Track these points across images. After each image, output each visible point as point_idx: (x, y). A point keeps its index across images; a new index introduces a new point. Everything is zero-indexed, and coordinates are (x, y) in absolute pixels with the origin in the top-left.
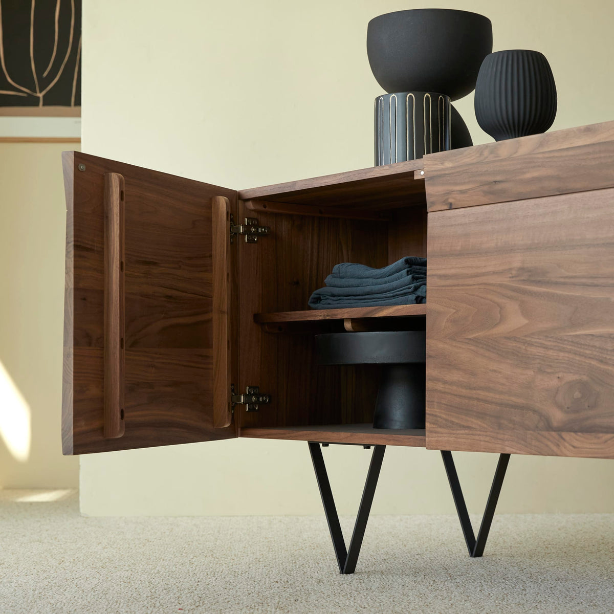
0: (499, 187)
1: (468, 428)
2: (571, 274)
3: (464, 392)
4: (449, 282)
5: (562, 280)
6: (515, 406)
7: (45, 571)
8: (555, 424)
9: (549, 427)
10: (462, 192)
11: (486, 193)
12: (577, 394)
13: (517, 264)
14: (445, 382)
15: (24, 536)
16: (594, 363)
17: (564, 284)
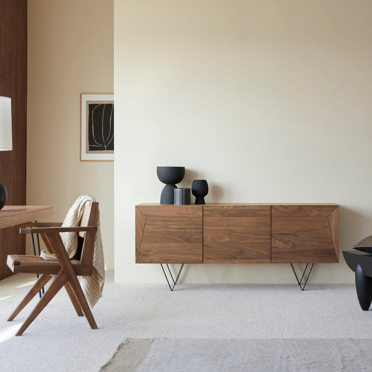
0: (223, 214)
2: (240, 231)
5: (238, 232)
9: (236, 259)
11: (220, 215)
12: (242, 253)
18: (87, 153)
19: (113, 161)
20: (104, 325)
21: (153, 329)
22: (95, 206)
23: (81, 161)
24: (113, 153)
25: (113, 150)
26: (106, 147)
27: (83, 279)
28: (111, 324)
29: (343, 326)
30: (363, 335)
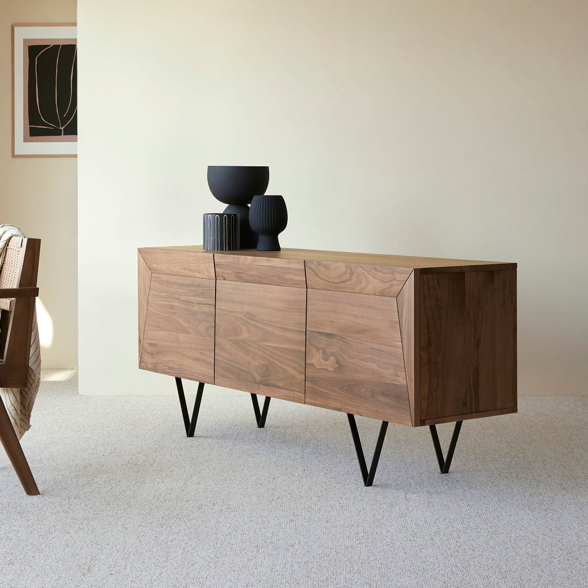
0: (240, 275)
1: (229, 378)
2: (263, 319)
3: (228, 362)
4: (224, 312)
5: (260, 320)
6: (245, 371)
7: (51, 433)
8: (257, 381)
9: (256, 382)
10: (228, 274)
11: (237, 277)
12: (264, 370)
13: (246, 310)
14: (222, 357)
15: (46, 410)
16: (269, 357)
17: (260, 322)
18: (25, 140)
19: (76, 156)
20: (58, 477)
21: (154, 485)
22: (33, 247)
23: (14, 156)
24: (76, 141)
25: (76, 134)
26: (62, 129)
27: (6, 393)
28: (72, 474)
29: (524, 479)
30: (564, 497)
